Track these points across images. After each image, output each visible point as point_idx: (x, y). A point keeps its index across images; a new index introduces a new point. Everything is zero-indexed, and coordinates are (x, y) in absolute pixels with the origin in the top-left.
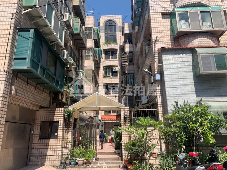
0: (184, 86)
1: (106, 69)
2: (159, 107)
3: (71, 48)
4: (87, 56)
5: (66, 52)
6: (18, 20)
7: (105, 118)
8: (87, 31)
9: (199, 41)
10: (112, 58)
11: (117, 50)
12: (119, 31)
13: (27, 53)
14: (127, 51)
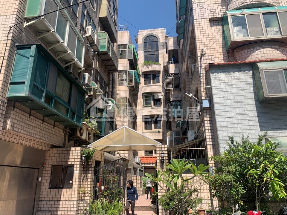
0: (242, 116)
1: (146, 97)
2: (208, 145)
3: (97, 70)
4: (121, 80)
5: (87, 75)
6: (16, 35)
7: (146, 160)
8: (120, 50)
9: (262, 53)
10: (153, 83)
11: (159, 72)
12: (162, 48)
13: (26, 75)
14: (171, 73)
